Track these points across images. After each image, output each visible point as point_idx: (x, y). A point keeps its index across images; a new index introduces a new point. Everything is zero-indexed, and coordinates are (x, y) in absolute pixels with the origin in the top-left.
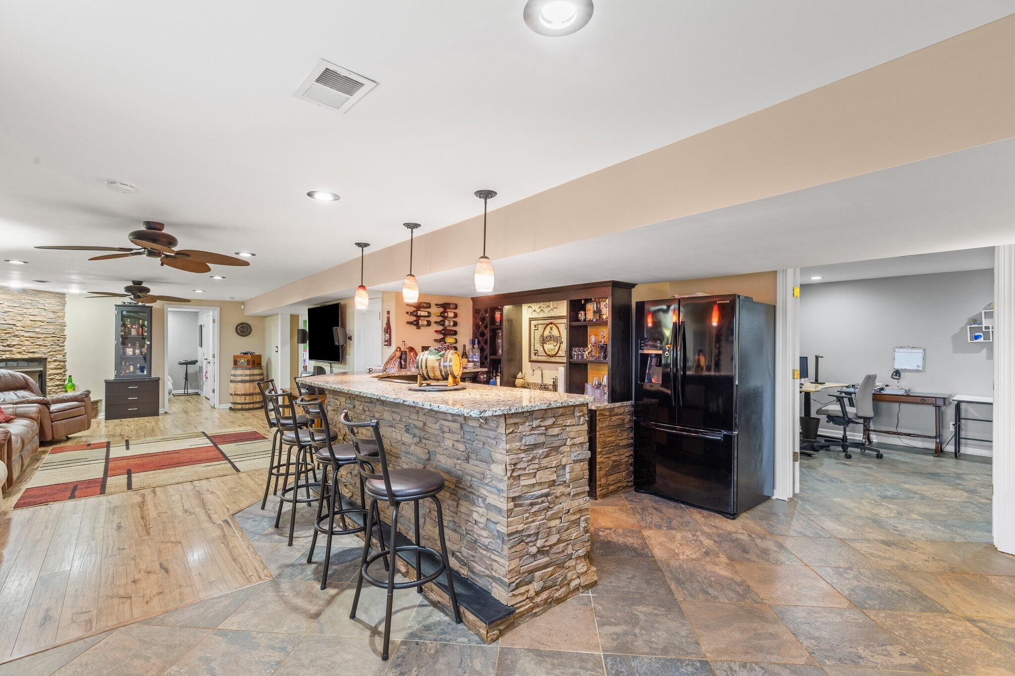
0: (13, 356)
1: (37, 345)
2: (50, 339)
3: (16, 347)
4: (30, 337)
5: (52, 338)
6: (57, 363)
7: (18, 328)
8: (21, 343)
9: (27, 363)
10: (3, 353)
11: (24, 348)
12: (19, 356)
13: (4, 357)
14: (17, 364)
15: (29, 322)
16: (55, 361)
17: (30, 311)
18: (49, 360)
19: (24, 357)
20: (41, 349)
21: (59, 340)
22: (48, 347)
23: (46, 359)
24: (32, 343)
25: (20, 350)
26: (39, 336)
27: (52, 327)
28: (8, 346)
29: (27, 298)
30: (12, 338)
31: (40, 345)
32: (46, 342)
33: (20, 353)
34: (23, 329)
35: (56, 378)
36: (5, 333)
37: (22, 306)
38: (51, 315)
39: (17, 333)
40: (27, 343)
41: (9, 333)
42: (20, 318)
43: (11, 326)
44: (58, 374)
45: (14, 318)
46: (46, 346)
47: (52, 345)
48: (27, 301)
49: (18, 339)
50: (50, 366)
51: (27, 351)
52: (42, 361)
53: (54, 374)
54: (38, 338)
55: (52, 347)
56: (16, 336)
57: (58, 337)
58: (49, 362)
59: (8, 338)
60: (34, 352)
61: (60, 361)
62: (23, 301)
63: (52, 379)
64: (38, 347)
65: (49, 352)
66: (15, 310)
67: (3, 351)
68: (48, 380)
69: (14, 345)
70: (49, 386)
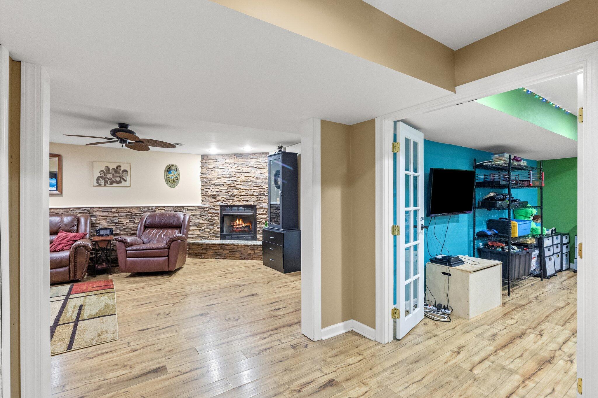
0: (234, 203)
1: (250, 195)
2: (258, 190)
3: (236, 196)
4: (245, 189)
5: (260, 190)
6: (263, 210)
7: (237, 183)
8: (239, 194)
9: (243, 208)
10: (229, 201)
11: (241, 197)
12: (238, 203)
13: (229, 204)
14: (238, 209)
15: (244, 178)
16: (262, 208)
17: (245, 169)
18: (257, 207)
19: (242, 204)
20: (253, 198)
21: (264, 191)
22: (257, 197)
23: (256, 206)
24: (246, 193)
25: (238, 199)
26: (250, 188)
27: (260, 181)
28: (231, 196)
29: (242, 160)
30: (234, 190)
31: (251, 195)
32: (255, 193)
33: (239, 201)
34: (241, 183)
35: (263, 222)
36: (230, 187)
37: (240, 166)
38: (259, 171)
39: (237, 186)
40: (243, 194)
41: (232, 187)
42: (238, 175)
43: (233, 182)
44: (263, 218)
45: (235, 176)
46: (256, 196)
47: (259, 195)
48: (242, 162)
49: (238, 190)
50: (259, 212)
51: (242, 200)
52: (253, 207)
53: (261, 218)
54: (250, 190)
55: (260, 196)
56: (236, 188)
57: (264, 189)
58: (258, 208)
59: (232, 190)
60: (247, 201)
61: (264, 208)
62: (240, 163)
63: (260, 222)
64: (250, 196)
65: (257, 201)
66: (237, 170)
67: (229, 200)
68: (257, 223)
69: (235, 195)
70: (258, 228)
